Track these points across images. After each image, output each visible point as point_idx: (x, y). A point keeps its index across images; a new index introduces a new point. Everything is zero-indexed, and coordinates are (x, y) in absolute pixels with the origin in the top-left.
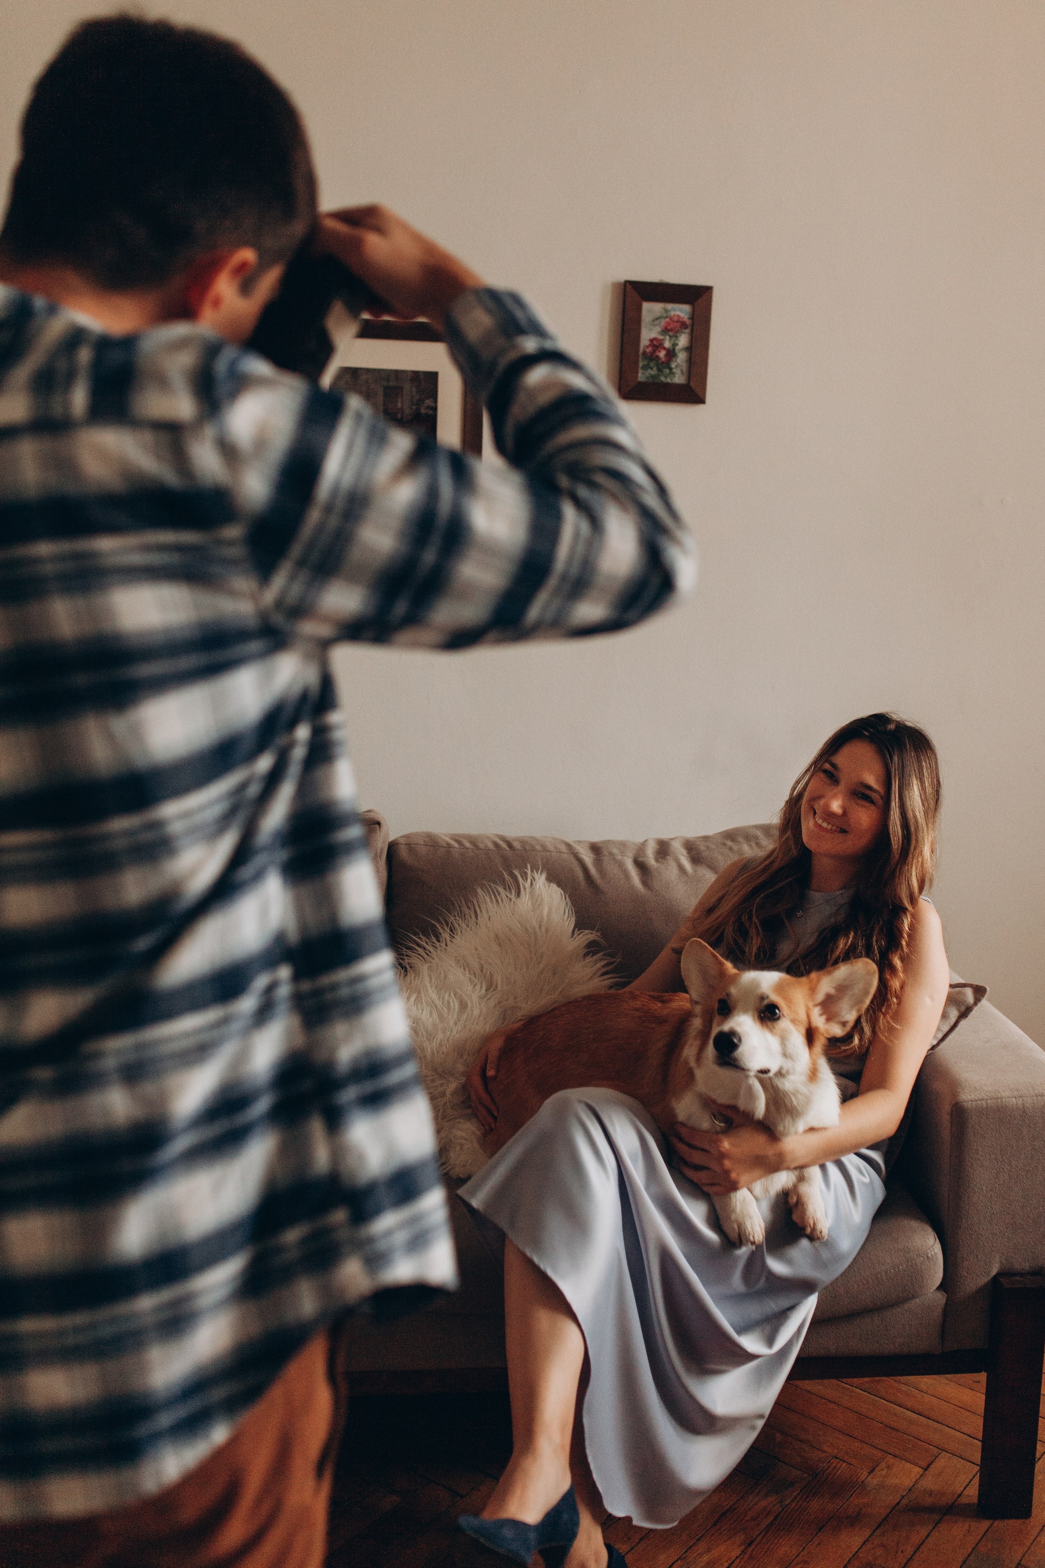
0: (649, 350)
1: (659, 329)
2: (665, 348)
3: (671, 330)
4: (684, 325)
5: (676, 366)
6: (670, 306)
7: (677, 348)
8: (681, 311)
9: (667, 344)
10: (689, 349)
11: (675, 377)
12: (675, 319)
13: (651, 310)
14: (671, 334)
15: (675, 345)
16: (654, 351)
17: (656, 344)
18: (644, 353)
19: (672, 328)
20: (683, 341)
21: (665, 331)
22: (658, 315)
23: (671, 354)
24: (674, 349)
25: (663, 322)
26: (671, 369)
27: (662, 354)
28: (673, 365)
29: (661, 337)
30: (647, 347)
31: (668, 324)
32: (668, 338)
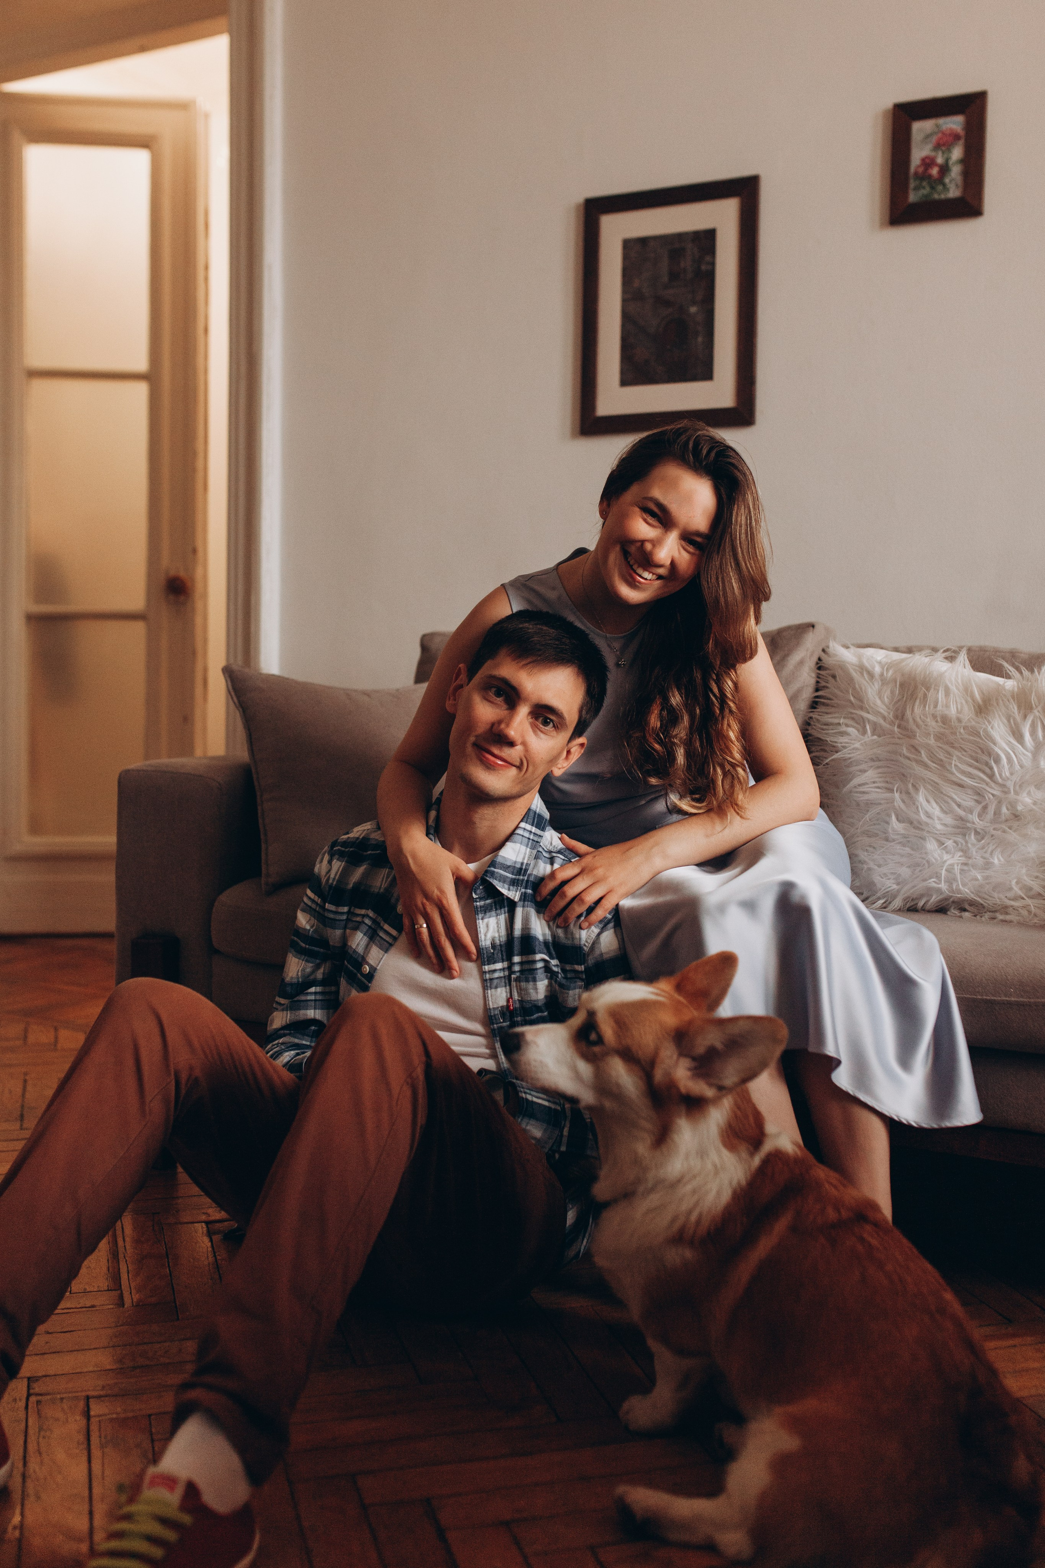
0: (921, 170)
1: (930, 146)
2: (937, 165)
3: (944, 145)
4: (956, 137)
5: (951, 181)
6: (941, 121)
7: (951, 163)
8: (955, 123)
9: (940, 160)
10: (963, 161)
11: (949, 192)
12: (948, 132)
13: (920, 128)
14: (943, 148)
15: (947, 160)
16: (926, 169)
17: (928, 163)
18: (916, 173)
19: (944, 143)
20: (957, 153)
21: (938, 147)
22: (929, 131)
23: (945, 169)
24: (946, 164)
25: (934, 139)
26: (944, 185)
27: (935, 171)
28: (947, 180)
29: (933, 154)
30: (919, 166)
31: (941, 139)
32: (940, 153)
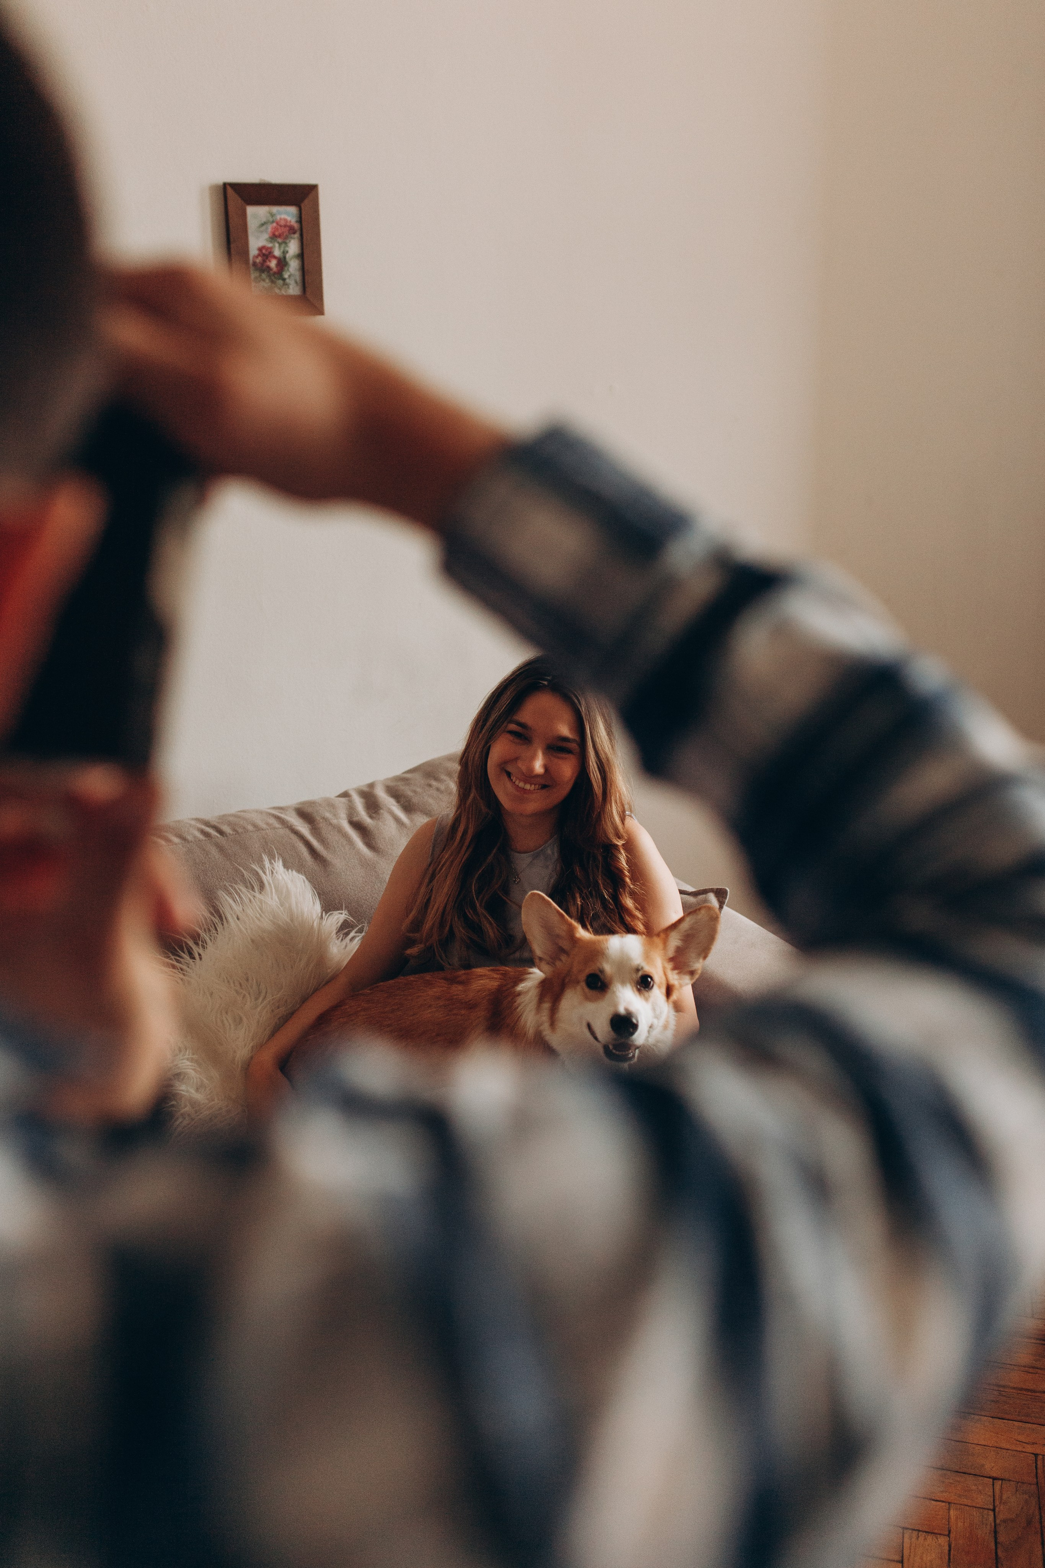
0: (259, 260)
1: (266, 236)
2: (275, 257)
3: (280, 236)
4: (292, 230)
5: (289, 276)
6: (275, 209)
7: (287, 256)
8: (287, 214)
9: (277, 253)
10: (301, 256)
11: (288, 288)
12: (282, 223)
13: (256, 214)
14: (280, 240)
15: (285, 253)
16: (264, 261)
17: (265, 254)
18: (254, 264)
19: (280, 234)
20: (293, 247)
21: (274, 237)
22: (264, 220)
23: (282, 263)
24: (285, 258)
25: (270, 228)
26: (284, 280)
27: (273, 264)
28: (286, 276)
29: (270, 245)
30: (257, 257)
31: (276, 229)
32: (277, 245)
